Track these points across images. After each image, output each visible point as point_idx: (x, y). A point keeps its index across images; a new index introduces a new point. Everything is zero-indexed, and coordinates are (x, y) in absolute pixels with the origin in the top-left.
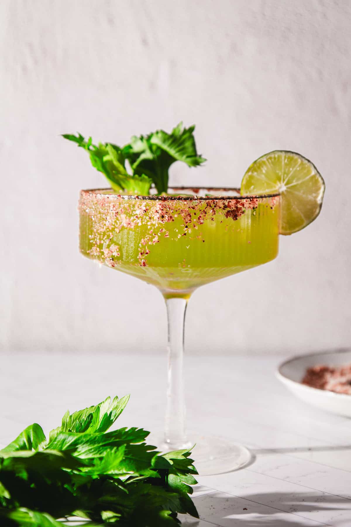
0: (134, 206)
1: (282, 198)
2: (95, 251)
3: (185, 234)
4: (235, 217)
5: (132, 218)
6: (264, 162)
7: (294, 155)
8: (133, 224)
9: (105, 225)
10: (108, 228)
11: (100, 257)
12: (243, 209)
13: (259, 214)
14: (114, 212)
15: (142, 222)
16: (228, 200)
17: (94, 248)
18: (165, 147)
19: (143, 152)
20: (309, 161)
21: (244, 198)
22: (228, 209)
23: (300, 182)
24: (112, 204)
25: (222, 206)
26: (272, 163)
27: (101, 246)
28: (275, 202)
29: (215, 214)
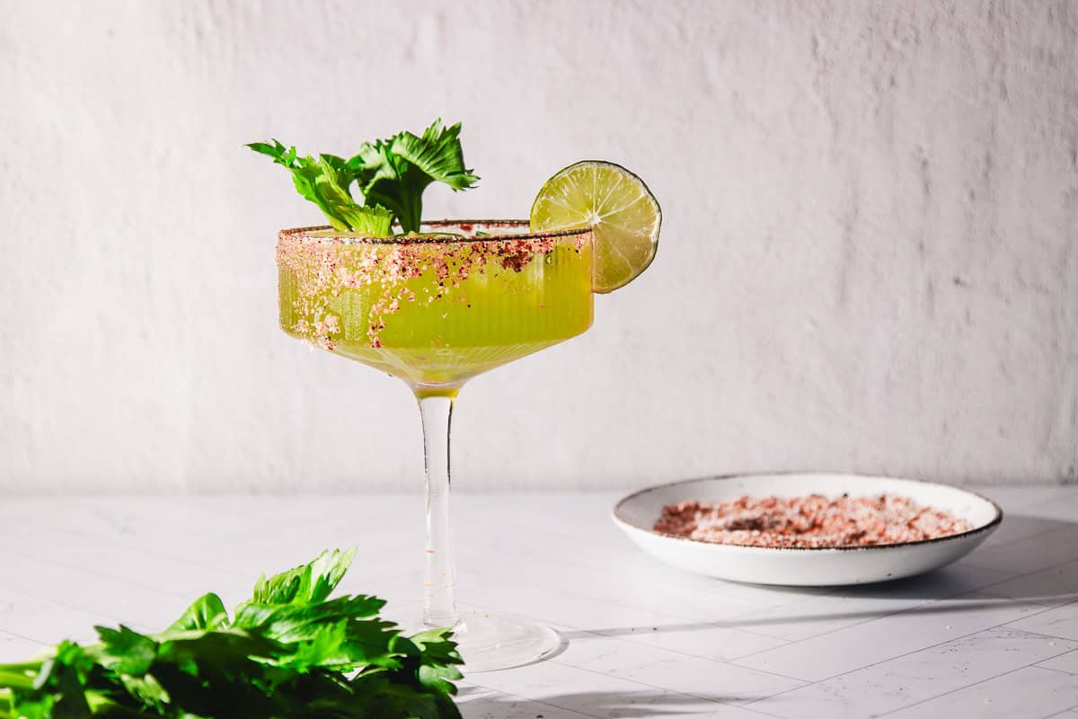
0: (359, 254)
1: (596, 236)
2: (302, 326)
3: (440, 296)
4: (518, 267)
5: (357, 273)
6: (564, 180)
7: (612, 166)
8: (358, 282)
9: (316, 285)
10: (321, 290)
11: (311, 334)
12: (530, 255)
13: (557, 262)
14: (329, 264)
15: (372, 279)
16: (505, 241)
17: (301, 321)
18: (413, 159)
19: (380, 167)
20: (635, 176)
21: (531, 238)
22: (507, 255)
23: (622, 209)
24: (326, 251)
25: (497, 250)
26: (578, 181)
27: (311, 318)
28: (582, 242)
29: (485, 263)
